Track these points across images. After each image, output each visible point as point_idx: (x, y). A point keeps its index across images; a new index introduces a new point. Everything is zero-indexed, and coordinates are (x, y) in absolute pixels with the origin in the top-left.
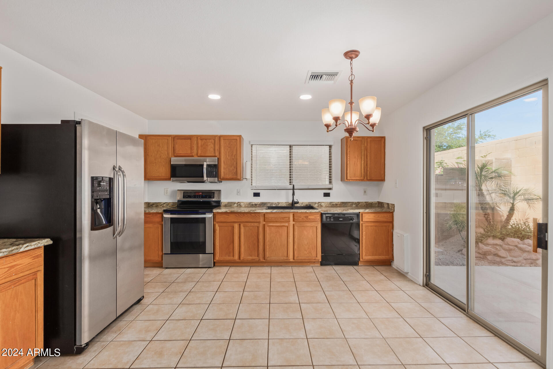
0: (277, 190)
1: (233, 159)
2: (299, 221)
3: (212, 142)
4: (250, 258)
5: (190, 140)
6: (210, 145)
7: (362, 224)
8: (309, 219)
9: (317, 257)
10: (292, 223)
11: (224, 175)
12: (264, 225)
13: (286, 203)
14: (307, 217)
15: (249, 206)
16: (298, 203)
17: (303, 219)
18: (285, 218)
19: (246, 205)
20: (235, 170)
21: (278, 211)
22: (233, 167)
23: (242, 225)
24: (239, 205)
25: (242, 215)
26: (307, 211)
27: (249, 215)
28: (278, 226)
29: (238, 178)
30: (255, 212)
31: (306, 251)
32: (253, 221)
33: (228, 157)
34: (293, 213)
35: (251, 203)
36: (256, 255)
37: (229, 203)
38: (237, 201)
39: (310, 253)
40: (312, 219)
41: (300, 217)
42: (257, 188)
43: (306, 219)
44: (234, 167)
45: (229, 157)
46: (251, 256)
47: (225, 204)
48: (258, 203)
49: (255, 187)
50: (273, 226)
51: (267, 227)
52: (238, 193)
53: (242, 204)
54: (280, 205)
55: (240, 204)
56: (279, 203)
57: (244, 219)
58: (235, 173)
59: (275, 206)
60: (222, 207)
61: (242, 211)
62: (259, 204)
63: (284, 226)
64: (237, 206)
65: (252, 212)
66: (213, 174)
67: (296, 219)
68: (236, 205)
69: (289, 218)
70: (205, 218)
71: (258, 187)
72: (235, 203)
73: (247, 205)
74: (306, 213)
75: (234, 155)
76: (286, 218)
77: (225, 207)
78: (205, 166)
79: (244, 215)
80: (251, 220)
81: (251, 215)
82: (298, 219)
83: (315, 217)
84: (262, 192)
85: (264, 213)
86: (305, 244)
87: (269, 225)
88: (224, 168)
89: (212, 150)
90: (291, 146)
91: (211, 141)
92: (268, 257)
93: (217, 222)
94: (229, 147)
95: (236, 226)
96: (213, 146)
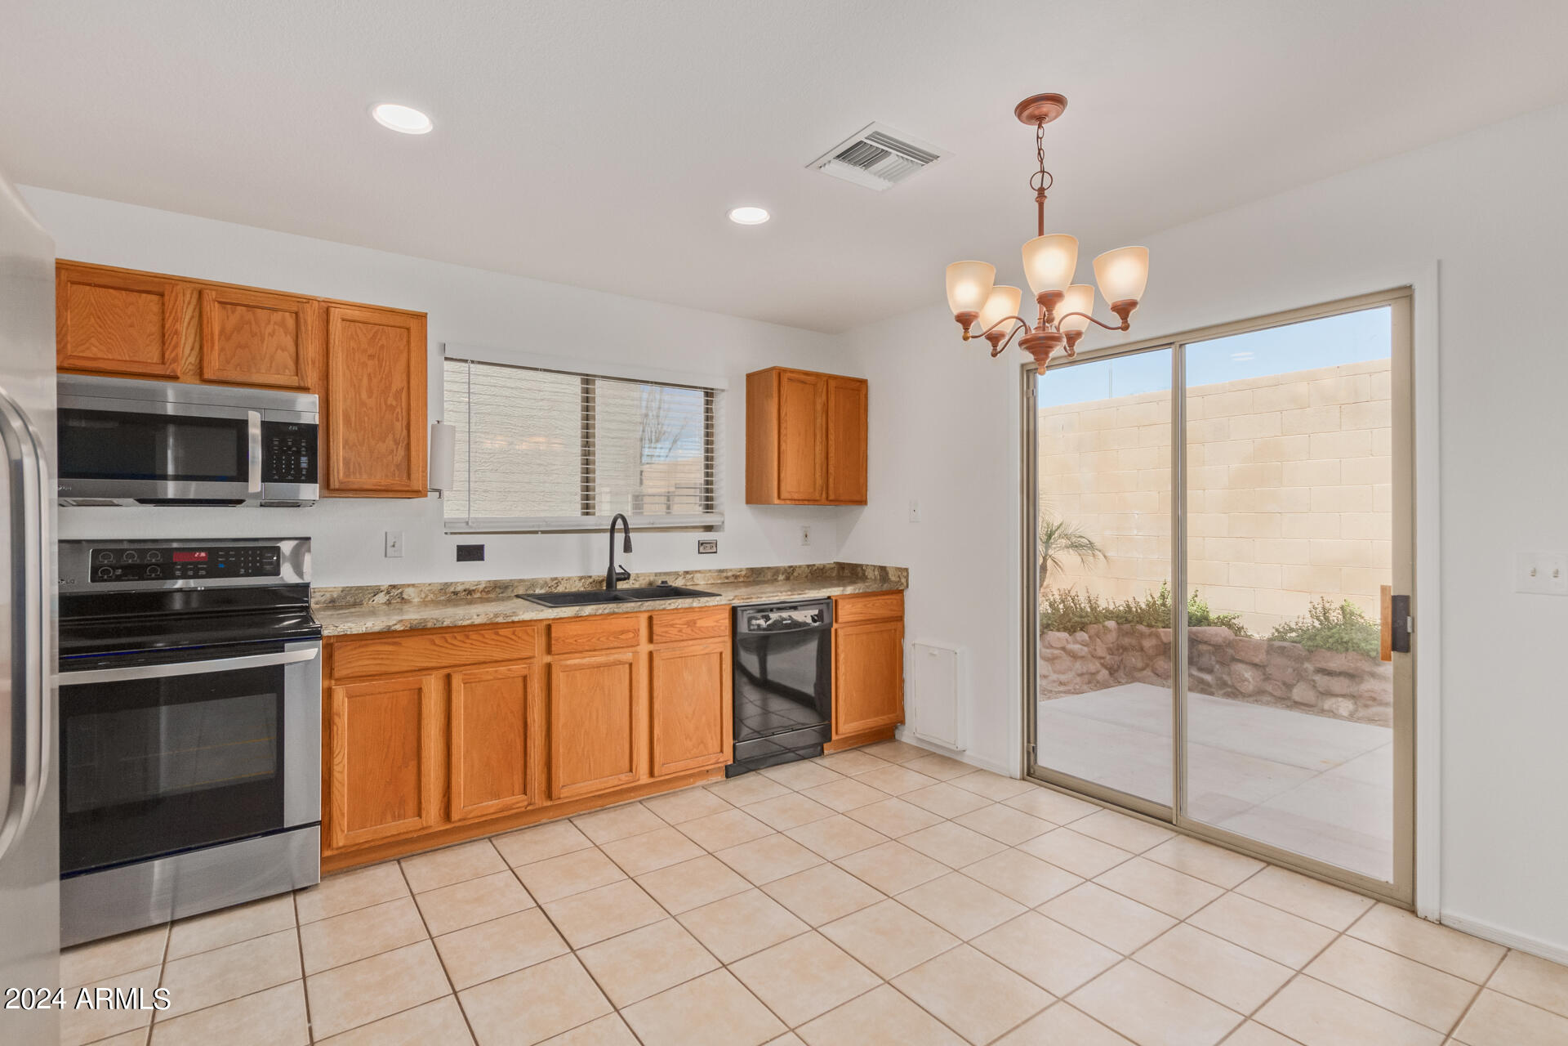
0: (540, 535)
1: (392, 408)
2: (668, 640)
3: (283, 324)
4: (492, 805)
5: (155, 298)
6: (272, 335)
7: (836, 630)
8: (700, 629)
9: (722, 751)
10: (644, 647)
11: (347, 475)
12: (549, 666)
13: (581, 578)
14: (691, 624)
15: (443, 598)
16: (626, 576)
17: (680, 631)
18: (623, 632)
19: (426, 596)
20: (401, 452)
21: (600, 612)
22: (390, 442)
23: (457, 681)
24: (396, 596)
25: (459, 636)
26: (695, 605)
27: (489, 634)
28: (599, 666)
29: (416, 488)
30: (513, 622)
31: (691, 740)
32: (506, 656)
33: (364, 395)
34: (646, 615)
35: (447, 585)
36: (518, 787)
37: (346, 591)
38: (385, 583)
39: (702, 742)
40: (707, 627)
41: (672, 626)
42: (471, 527)
43: (690, 632)
44: (395, 440)
45: (370, 397)
46: (497, 796)
47: (328, 595)
48: (479, 583)
49: (464, 525)
50: (580, 668)
51: (561, 674)
52: (390, 549)
53: (409, 593)
54: (561, 589)
55: (401, 593)
56: (557, 581)
57: (465, 654)
58: (398, 466)
59: (543, 591)
60: (319, 610)
61: (460, 623)
62: (481, 587)
63: (621, 663)
64: (389, 603)
65: (500, 620)
66: (298, 469)
67: (657, 635)
68: (381, 598)
69: (636, 632)
70: (279, 669)
71: (475, 525)
72: (376, 591)
73: (431, 596)
74: (691, 609)
75: (394, 388)
76: (629, 631)
77: (335, 608)
78: (255, 431)
79: (467, 637)
80: (498, 655)
81: (497, 634)
82: (666, 632)
83: (717, 622)
84: (489, 543)
85: (545, 623)
86: (687, 717)
87: (567, 666)
88: (346, 442)
89: (286, 358)
90: (588, 380)
91: (277, 317)
92: (563, 786)
93: (336, 680)
94: (371, 357)
95: (432, 687)
96: (289, 342)
